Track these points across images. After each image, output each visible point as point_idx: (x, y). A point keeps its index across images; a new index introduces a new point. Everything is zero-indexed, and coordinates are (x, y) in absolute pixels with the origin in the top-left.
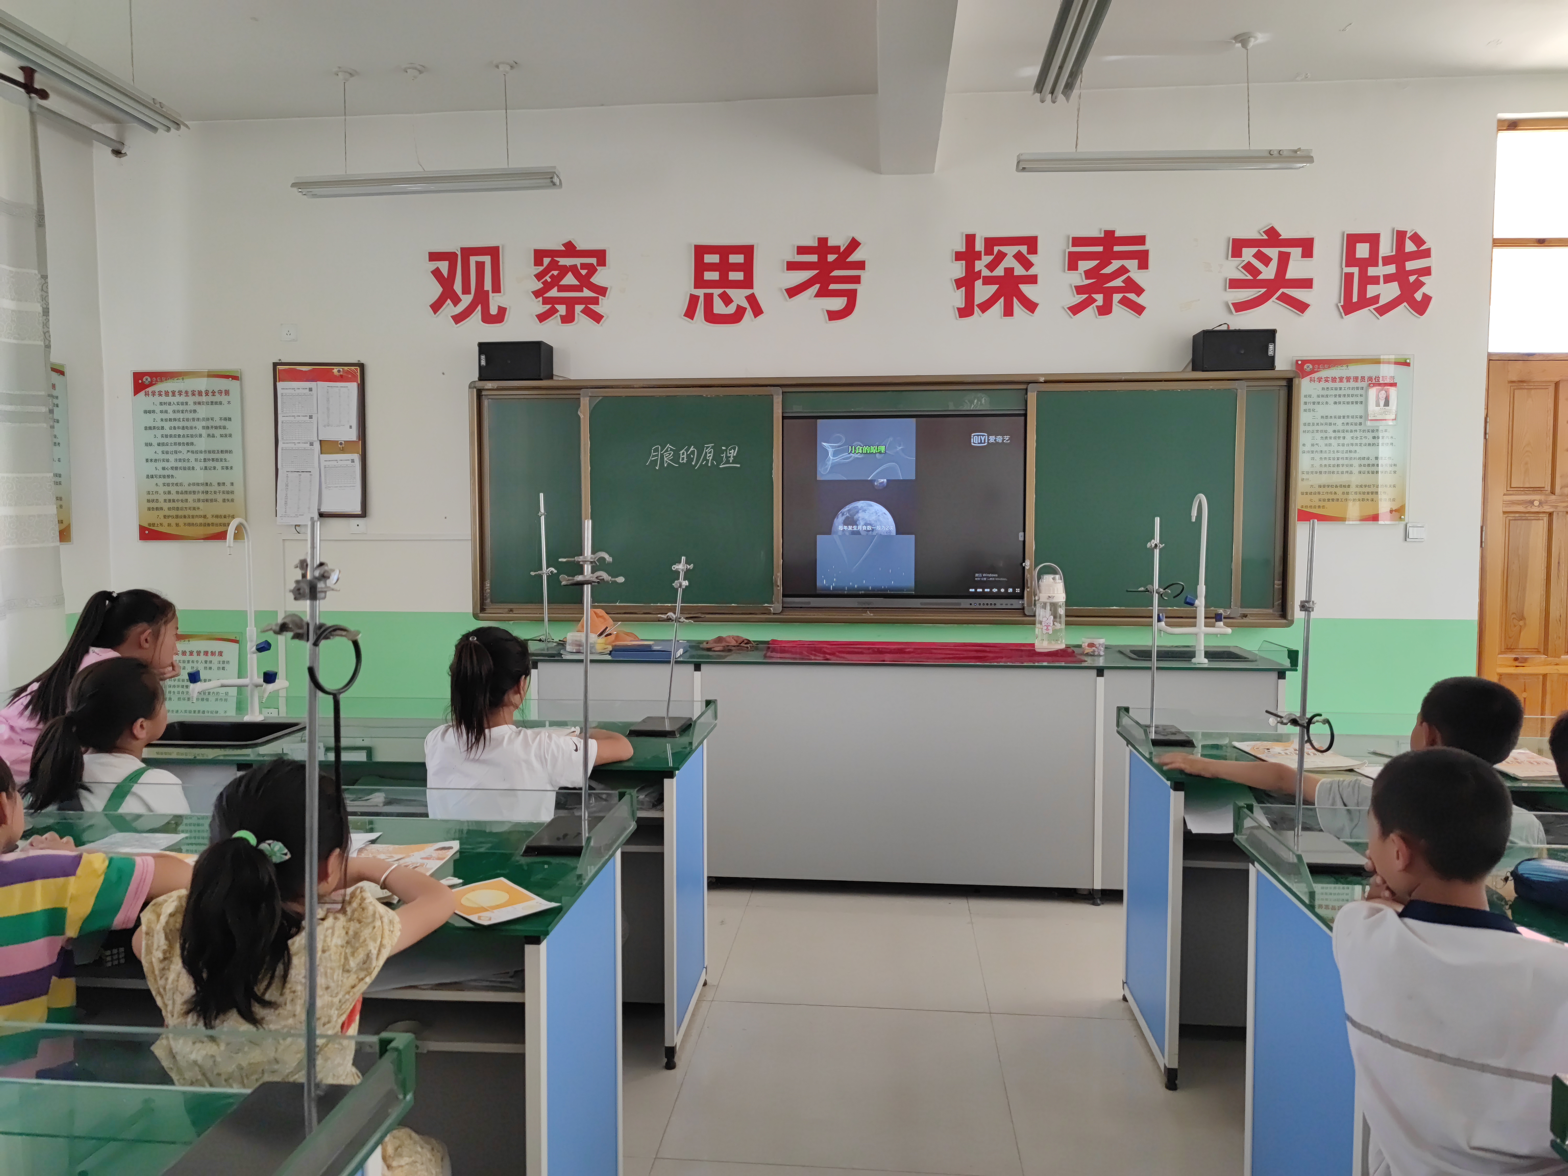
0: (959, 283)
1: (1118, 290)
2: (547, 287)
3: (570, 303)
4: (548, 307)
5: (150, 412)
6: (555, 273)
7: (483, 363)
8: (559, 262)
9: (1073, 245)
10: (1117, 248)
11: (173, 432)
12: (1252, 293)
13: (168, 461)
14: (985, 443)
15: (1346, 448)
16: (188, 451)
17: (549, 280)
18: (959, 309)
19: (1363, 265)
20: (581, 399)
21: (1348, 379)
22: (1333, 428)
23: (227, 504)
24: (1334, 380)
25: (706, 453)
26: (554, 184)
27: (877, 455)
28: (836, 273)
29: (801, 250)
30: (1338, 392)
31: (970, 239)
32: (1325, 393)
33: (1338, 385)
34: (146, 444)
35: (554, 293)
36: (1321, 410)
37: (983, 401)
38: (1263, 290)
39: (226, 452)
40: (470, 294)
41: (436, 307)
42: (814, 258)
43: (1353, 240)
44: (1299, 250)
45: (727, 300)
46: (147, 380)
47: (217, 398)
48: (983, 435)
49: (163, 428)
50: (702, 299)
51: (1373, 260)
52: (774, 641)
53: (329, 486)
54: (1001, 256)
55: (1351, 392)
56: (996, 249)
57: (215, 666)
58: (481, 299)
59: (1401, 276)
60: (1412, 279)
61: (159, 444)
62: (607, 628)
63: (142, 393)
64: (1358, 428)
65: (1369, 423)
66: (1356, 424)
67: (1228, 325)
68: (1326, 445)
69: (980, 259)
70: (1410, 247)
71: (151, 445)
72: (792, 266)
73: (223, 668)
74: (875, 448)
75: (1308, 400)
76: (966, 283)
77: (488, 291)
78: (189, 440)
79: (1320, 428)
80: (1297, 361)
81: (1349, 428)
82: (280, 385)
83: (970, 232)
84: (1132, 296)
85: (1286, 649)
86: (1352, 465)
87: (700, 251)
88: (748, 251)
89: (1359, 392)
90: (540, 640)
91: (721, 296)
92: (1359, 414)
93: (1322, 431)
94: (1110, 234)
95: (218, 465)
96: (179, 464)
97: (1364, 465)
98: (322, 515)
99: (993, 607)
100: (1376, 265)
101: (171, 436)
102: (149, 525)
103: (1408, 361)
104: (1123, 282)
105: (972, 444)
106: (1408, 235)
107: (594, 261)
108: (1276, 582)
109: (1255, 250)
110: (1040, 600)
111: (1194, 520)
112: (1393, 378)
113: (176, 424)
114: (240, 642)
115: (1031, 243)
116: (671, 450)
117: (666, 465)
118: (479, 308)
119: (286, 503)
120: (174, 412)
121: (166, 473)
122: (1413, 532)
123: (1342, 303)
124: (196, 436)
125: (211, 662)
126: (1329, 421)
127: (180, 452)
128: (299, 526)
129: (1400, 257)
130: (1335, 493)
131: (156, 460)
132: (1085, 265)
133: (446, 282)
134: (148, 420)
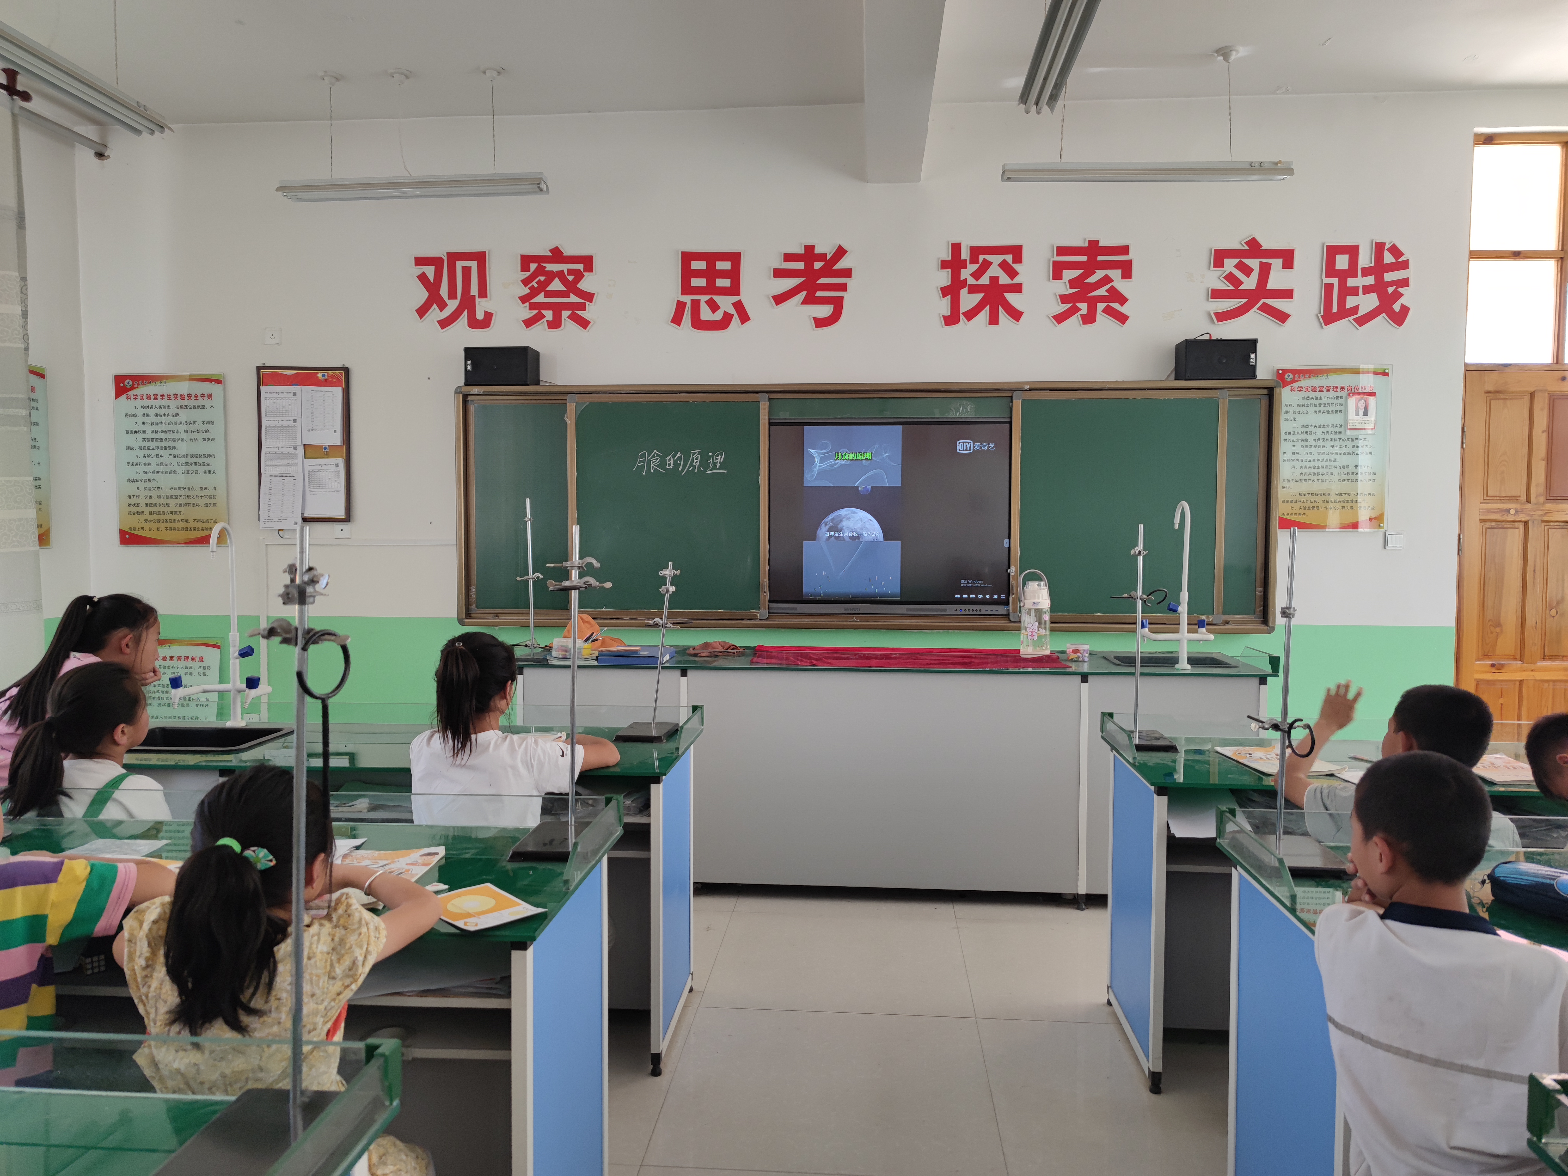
0: (945, 291)
1: (1101, 299)
2: (534, 292)
3: (557, 309)
4: (535, 312)
5: (131, 415)
6: (542, 278)
7: (469, 368)
8: (546, 267)
9: (1058, 255)
10: (1100, 258)
11: (155, 436)
12: (1235, 303)
13: (149, 464)
14: (970, 450)
15: (1326, 457)
16: (170, 455)
17: (536, 285)
18: (945, 317)
19: (1343, 275)
20: (568, 404)
21: (1328, 389)
22: (1313, 436)
23: (209, 508)
24: (1314, 389)
25: (693, 458)
26: (541, 190)
27: (863, 461)
28: (823, 280)
29: (788, 257)
30: (1318, 402)
31: (956, 248)
32: (1305, 402)
33: (1318, 394)
34: (128, 448)
35: (540, 298)
36: (1302, 419)
37: (969, 409)
38: (1245, 300)
39: (209, 456)
40: (456, 299)
41: (422, 312)
42: (800, 265)
43: (1332, 251)
44: (1280, 261)
45: (714, 307)
46: (129, 383)
47: (200, 402)
48: (968, 443)
49: (144, 432)
50: (688, 306)
51: (1352, 271)
52: (760, 647)
53: (313, 490)
54: (987, 265)
55: (1330, 401)
56: (981, 258)
57: (195, 671)
58: (468, 304)
59: (1379, 288)
60: (1390, 290)
61: (140, 448)
62: (593, 633)
63: (124, 396)
64: (1338, 436)
65: (1348, 432)
66: (1336, 433)
67: (1210, 335)
68: (1307, 453)
69: (966, 268)
70: (1388, 258)
71: (132, 448)
72: (779, 273)
73: (204, 674)
74: (861, 455)
75: (1288, 409)
76: (952, 291)
77: (475, 296)
78: (171, 444)
79: (1301, 437)
80: (1278, 370)
81: (1329, 436)
82: (263, 389)
83: (956, 240)
84: (1116, 305)
85: (1268, 655)
86: (1331, 474)
87: (687, 257)
88: (735, 258)
89: (1339, 401)
90: (526, 646)
91: (707, 302)
92: (1339, 424)
93: (1302, 440)
94: (1093, 244)
95: (201, 469)
96: (161, 468)
97: (1344, 474)
98: (305, 520)
99: (978, 613)
100: (1356, 276)
101: (153, 440)
102: (130, 529)
103: (1387, 371)
104: (1107, 291)
105: (958, 451)
106: (1387, 247)
107: (580, 267)
108: (1257, 589)
109: (1236, 261)
110: (1025, 607)
111: (1176, 527)
112: (1372, 387)
113: (158, 428)
114: (222, 647)
115: (1017, 252)
116: (658, 455)
117: (652, 471)
118: (466, 312)
119: (269, 507)
120: (156, 415)
121: (147, 477)
122: (1391, 540)
123: (1322, 314)
124: (178, 440)
125: (191, 667)
126: (1309, 430)
127: (162, 456)
128: (282, 530)
129: (1378, 269)
130: (1316, 501)
131: (137, 464)
132: (1069, 275)
133: (432, 287)
134: (130, 424)
